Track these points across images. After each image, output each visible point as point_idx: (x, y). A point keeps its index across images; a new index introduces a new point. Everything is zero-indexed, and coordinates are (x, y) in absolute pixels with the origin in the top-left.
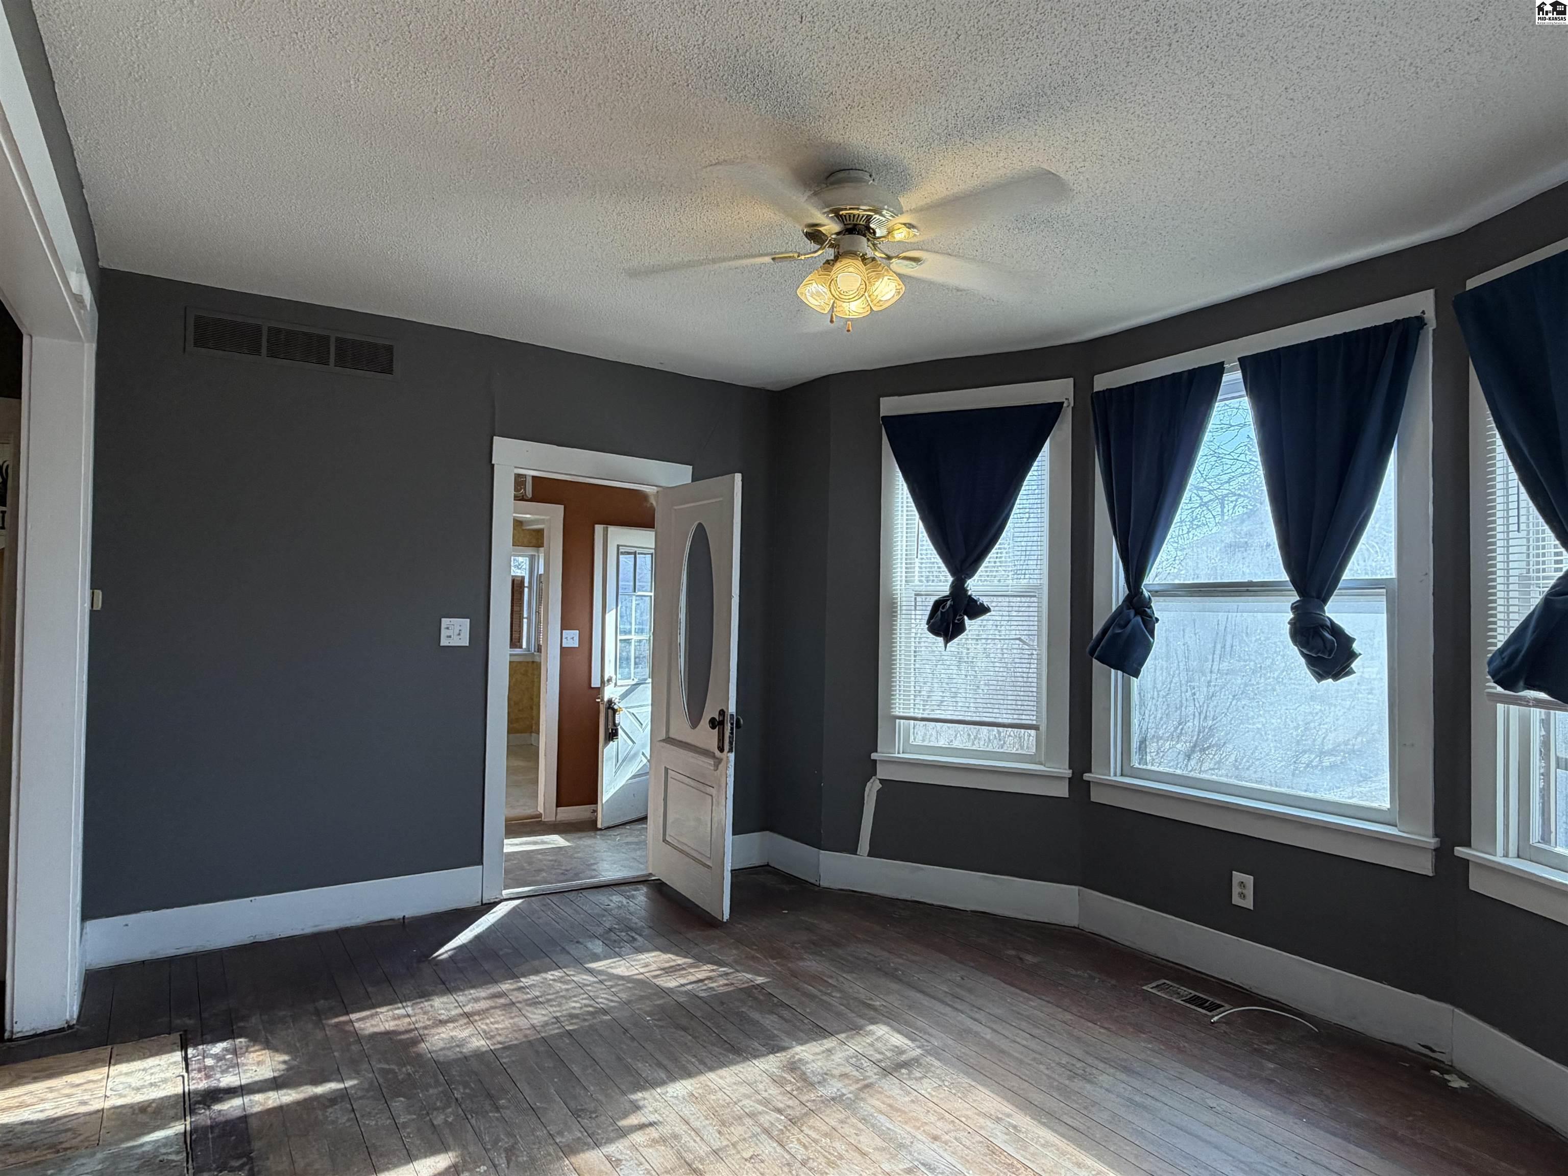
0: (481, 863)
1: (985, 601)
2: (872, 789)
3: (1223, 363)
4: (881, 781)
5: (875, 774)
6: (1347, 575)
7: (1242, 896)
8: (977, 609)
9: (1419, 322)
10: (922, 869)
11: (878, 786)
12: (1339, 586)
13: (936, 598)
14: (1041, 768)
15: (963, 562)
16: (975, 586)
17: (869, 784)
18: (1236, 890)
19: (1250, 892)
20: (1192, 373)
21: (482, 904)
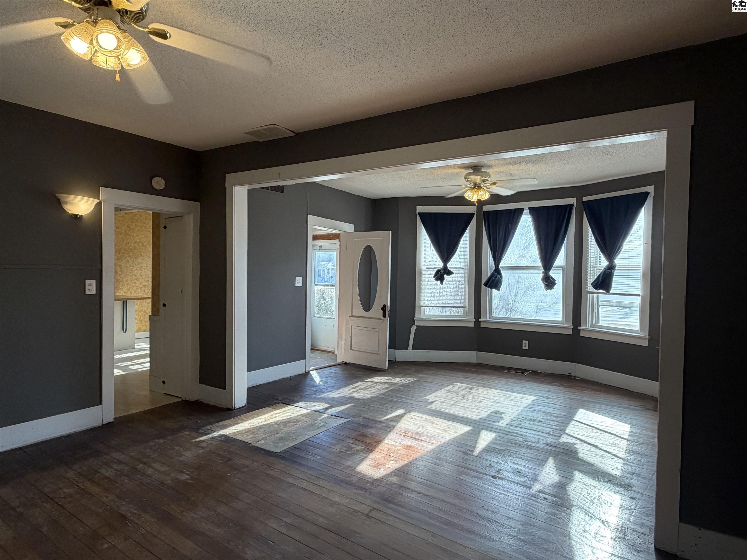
0: (305, 359)
1: (452, 270)
2: (413, 329)
3: (524, 208)
4: (416, 326)
5: (414, 324)
6: (554, 265)
7: (525, 346)
8: (449, 273)
9: (571, 206)
10: (430, 352)
11: (415, 328)
12: (553, 267)
13: (436, 270)
14: (466, 319)
15: (446, 260)
16: (450, 266)
17: (412, 328)
18: (524, 345)
19: (527, 345)
20: (515, 210)
21: (306, 372)
